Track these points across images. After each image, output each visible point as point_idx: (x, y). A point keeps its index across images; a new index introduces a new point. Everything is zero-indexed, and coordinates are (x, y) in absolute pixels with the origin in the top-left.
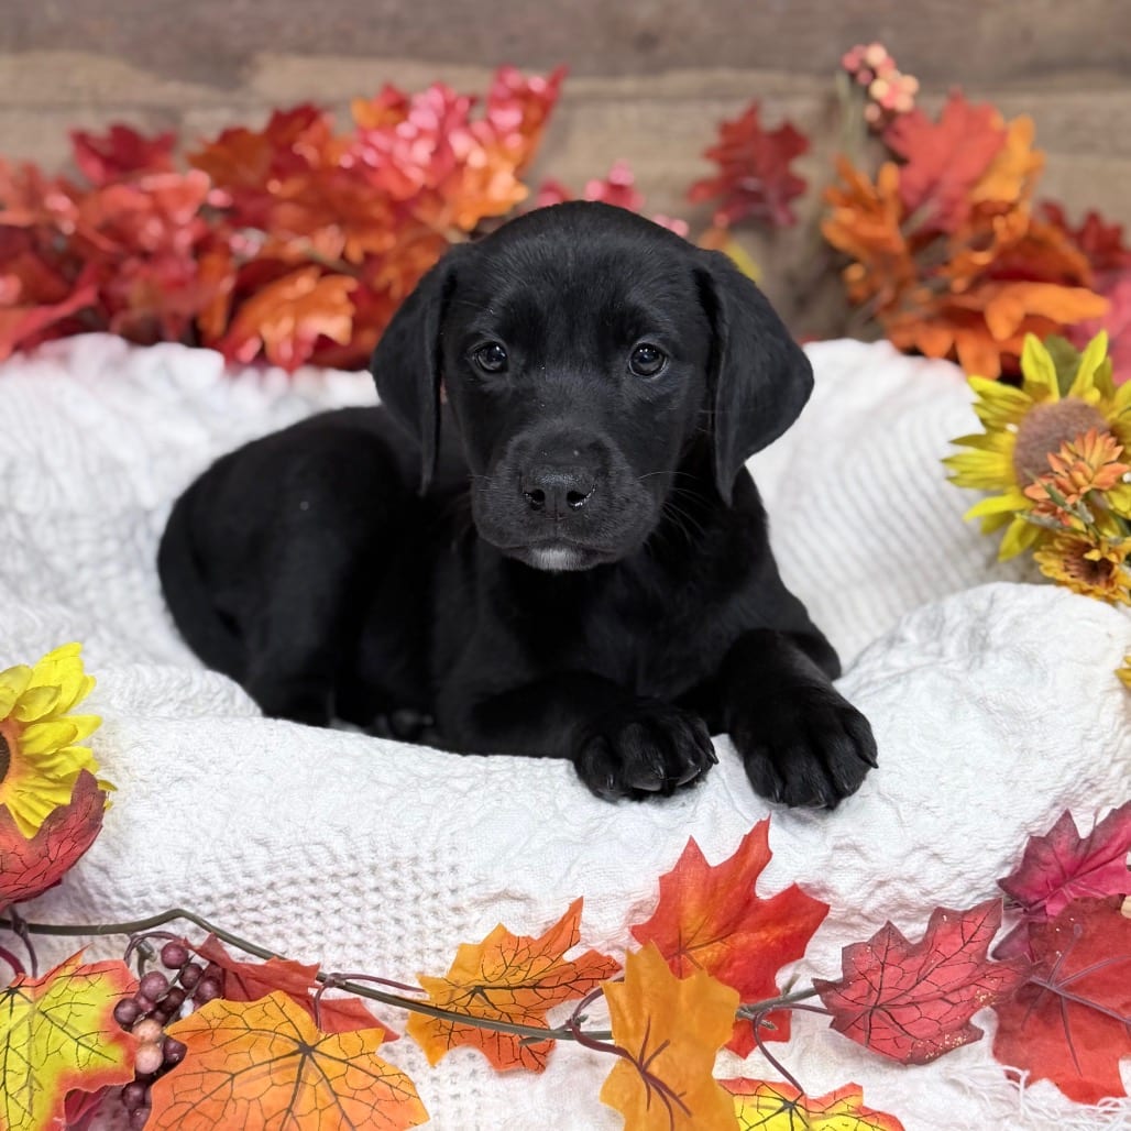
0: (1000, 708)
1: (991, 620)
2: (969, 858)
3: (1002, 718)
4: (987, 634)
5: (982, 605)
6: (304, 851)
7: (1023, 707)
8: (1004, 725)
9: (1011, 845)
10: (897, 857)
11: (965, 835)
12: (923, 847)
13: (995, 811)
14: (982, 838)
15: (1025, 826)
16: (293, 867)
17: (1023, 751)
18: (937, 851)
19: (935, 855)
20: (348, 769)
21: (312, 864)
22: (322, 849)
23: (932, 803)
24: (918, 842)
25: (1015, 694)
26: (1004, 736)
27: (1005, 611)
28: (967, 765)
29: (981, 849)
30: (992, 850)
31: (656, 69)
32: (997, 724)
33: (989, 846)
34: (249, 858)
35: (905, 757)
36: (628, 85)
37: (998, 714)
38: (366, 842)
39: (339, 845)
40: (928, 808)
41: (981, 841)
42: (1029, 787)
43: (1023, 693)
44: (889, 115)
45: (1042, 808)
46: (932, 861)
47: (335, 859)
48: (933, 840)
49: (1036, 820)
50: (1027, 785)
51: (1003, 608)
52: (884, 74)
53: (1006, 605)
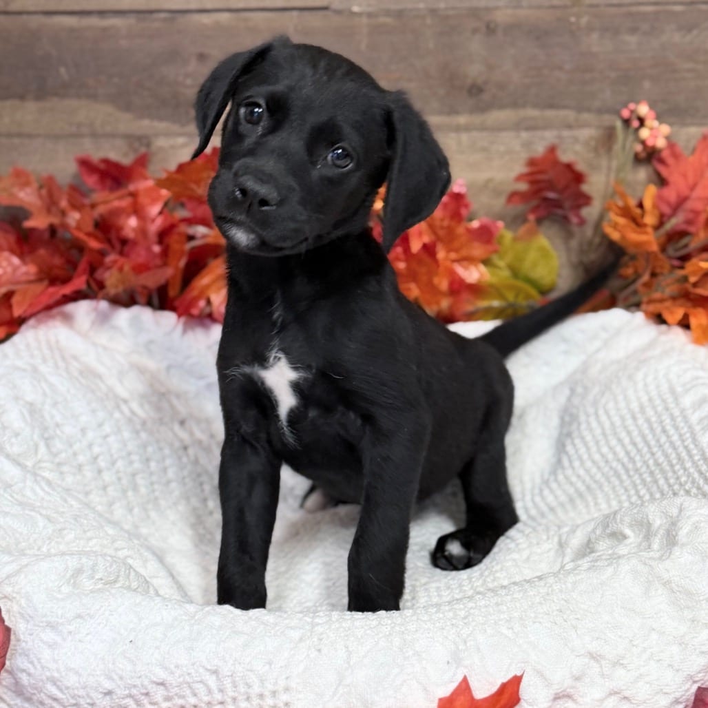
0: (681, 589)
1: (679, 524)
2: (649, 699)
3: (681, 597)
4: (677, 535)
5: (675, 512)
6: (190, 687)
7: (696, 590)
8: (682, 601)
9: (680, 690)
10: (598, 701)
11: (647, 683)
12: (616, 693)
13: (669, 665)
14: (659, 686)
15: (690, 677)
16: (183, 697)
17: (693, 621)
18: (626, 695)
19: (625, 698)
20: (217, 624)
21: (195, 695)
22: (202, 685)
23: (625, 662)
24: (613, 690)
25: (691, 580)
26: (681, 609)
27: (689, 517)
28: (654, 629)
29: (657, 693)
30: (666, 693)
31: (482, 109)
32: (677, 600)
33: (664, 691)
34: (153, 694)
35: (609, 626)
36: (462, 120)
37: (678, 593)
38: (229, 681)
39: (212, 681)
40: (622, 664)
41: (659, 687)
42: (695, 649)
43: (696, 580)
45: (703, 664)
46: (624, 702)
47: (210, 692)
48: (624, 688)
49: (699, 672)
50: (693, 647)
51: (687, 515)
52: (649, 122)
53: (690, 513)
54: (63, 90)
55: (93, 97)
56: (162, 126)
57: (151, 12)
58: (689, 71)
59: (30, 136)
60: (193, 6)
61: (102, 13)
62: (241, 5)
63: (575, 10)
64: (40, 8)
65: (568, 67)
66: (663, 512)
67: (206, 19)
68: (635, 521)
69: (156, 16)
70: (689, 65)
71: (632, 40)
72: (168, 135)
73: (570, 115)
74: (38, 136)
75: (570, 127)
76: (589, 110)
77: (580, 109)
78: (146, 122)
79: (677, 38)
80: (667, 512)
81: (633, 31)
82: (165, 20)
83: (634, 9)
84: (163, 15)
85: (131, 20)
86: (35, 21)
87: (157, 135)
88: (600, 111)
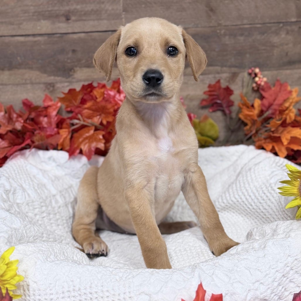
2: (271, 284)
12: (258, 281)
19: (262, 283)
24: (256, 280)
29: (273, 281)
44: (259, 85)
46: (261, 285)
48: (260, 279)
51: (280, 227)
52: (259, 75)
53: (280, 226)
54: (19, 66)
55: (31, 68)
56: (58, 79)
57: (54, 34)
58: (264, 50)
59: (6, 85)
60: (70, 31)
61: (34, 35)
62: (89, 30)
63: (219, 27)
64: (9, 34)
65: (217, 50)
66: (271, 229)
67: (75, 36)
68: (261, 234)
69: (55, 35)
70: (263, 48)
71: (242, 38)
72: (61, 82)
73: (218, 68)
74: (9, 84)
75: (218, 73)
76: (226, 66)
77: (222, 66)
78: (52, 78)
79: (259, 37)
80: (272, 228)
81: (242, 35)
82: (59, 37)
83: (242, 27)
84: (58, 35)
85: (46, 38)
86: (7, 39)
87: (57, 83)
88: (230, 67)
